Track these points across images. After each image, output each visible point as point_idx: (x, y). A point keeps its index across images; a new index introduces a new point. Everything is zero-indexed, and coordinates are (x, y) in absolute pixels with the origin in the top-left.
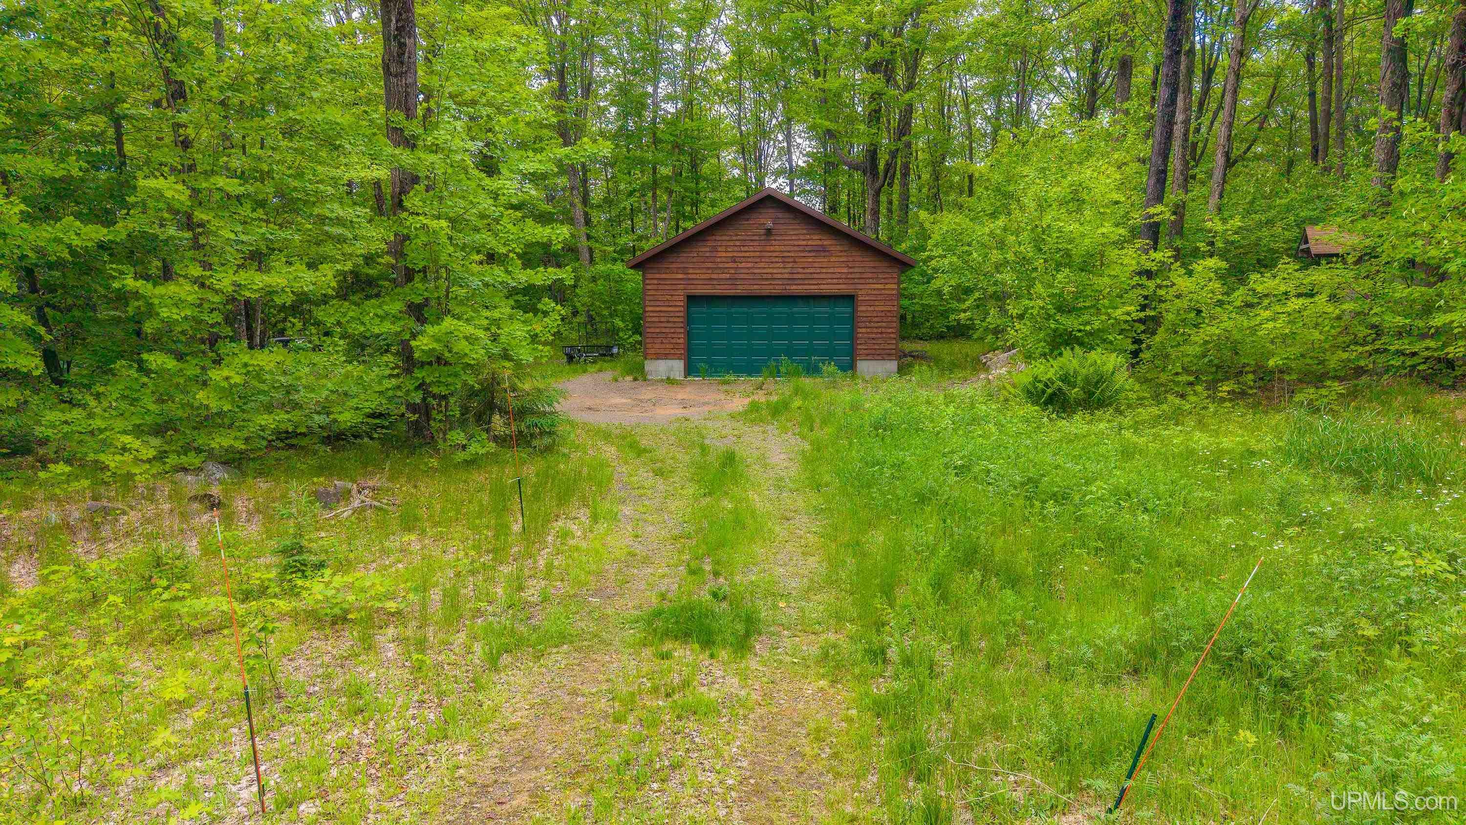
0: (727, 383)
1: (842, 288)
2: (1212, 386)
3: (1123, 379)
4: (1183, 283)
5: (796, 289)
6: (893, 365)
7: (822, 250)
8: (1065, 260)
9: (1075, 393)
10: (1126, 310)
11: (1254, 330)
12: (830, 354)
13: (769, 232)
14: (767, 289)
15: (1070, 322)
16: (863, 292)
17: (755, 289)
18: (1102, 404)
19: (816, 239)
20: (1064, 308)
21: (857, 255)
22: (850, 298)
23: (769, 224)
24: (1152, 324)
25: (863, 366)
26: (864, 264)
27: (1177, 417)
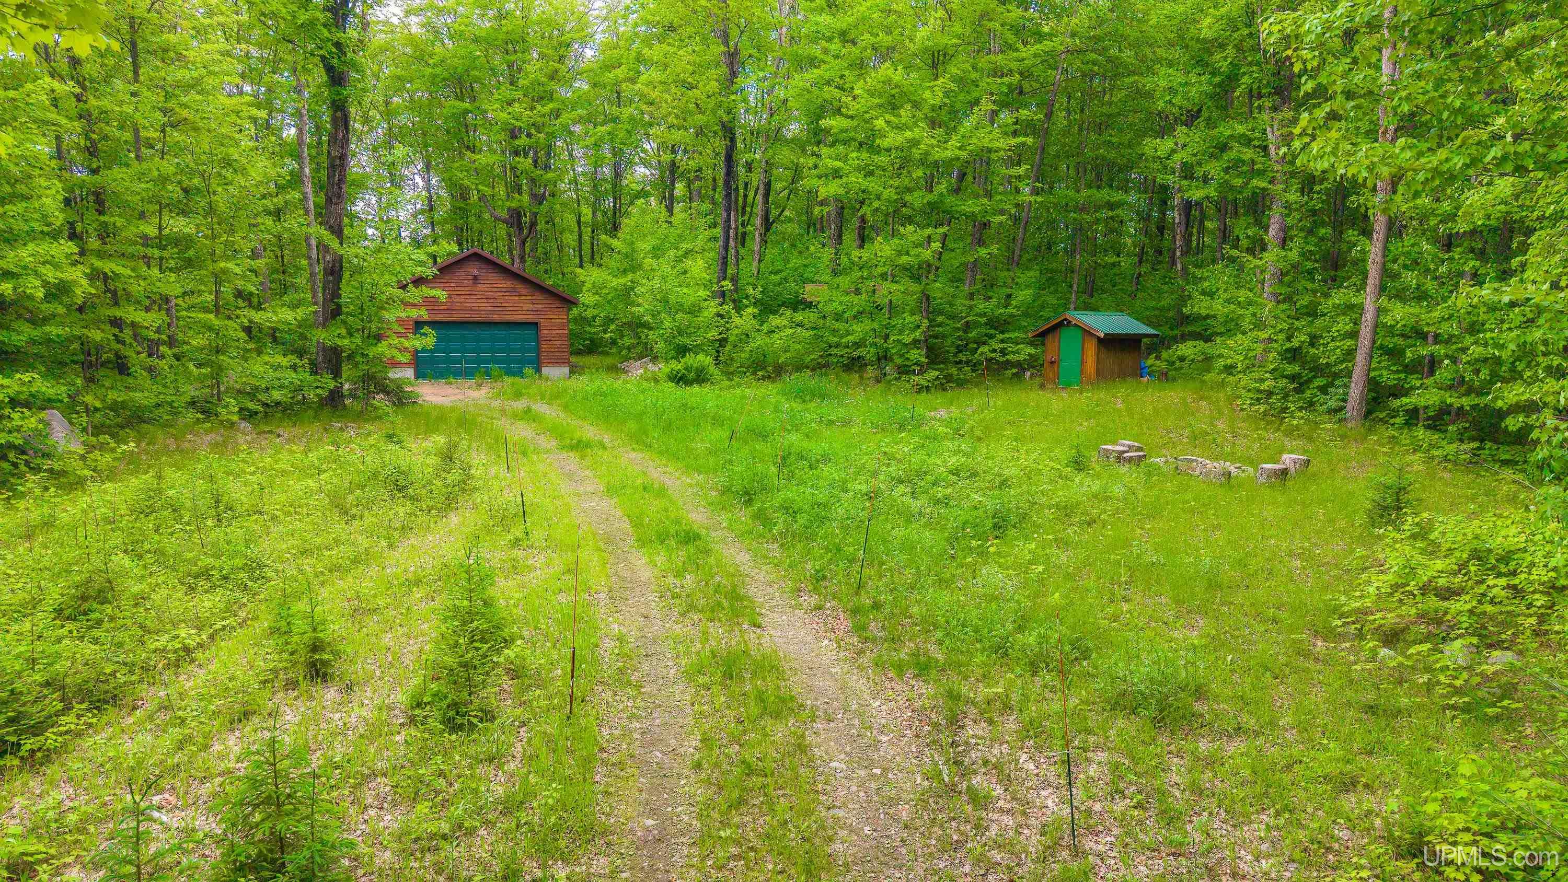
0: (450, 383)
1: (531, 318)
2: (754, 373)
3: (712, 369)
4: (737, 321)
5: (496, 318)
6: (566, 370)
7: (513, 291)
8: (680, 308)
9: (692, 375)
10: (713, 334)
11: (772, 344)
12: (523, 362)
13: (475, 278)
14: (476, 318)
15: (685, 340)
16: (544, 321)
17: (466, 317)
18: (703, 381)
19: (509, 284)
20: (681, 332)
21: (538, 295)
22: (535, 325)
23: (476, 272)
24: (723, 342)
25: (546, 371)
26: (543, 302)
27: (739, 385)
